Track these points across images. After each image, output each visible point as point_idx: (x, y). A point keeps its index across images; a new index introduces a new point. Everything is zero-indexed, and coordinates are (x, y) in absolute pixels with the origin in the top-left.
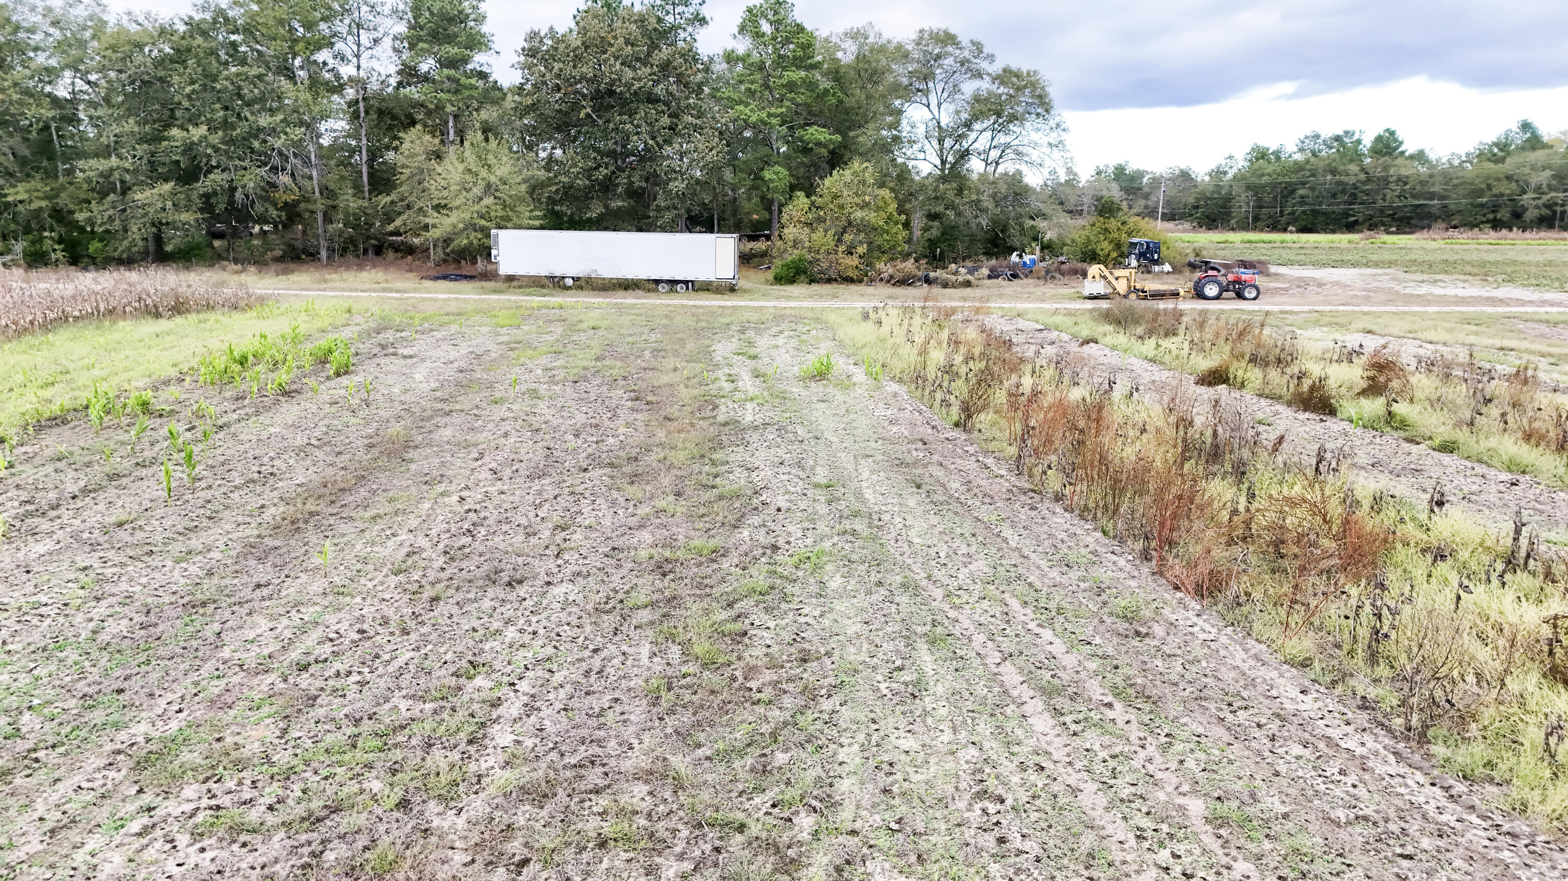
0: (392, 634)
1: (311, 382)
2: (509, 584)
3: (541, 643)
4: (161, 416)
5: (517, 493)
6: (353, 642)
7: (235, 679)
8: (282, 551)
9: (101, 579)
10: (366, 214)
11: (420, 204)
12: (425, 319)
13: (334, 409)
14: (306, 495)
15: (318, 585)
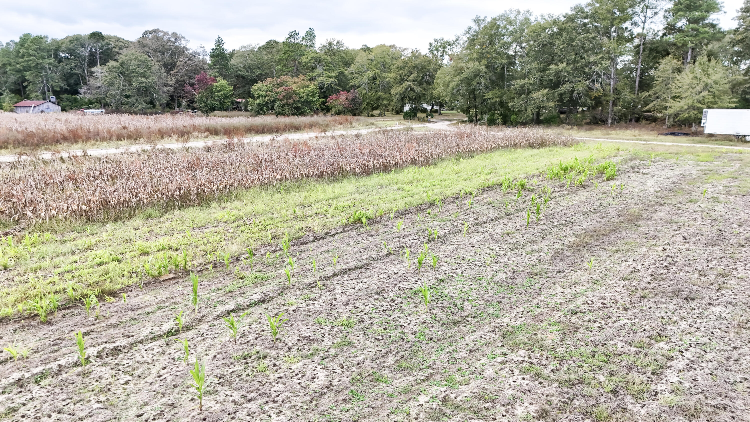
0: (618, 308)
1: (595, 182)
2: (686, 299)
3: (701, 334)
4: (529, 191)
5: (698, 251)
6: (599, 307)
7: (545, 310)
8: (571, 258)
9: (498, 255)
10: (634, 101)
11: (664, 96)
12: (657, 155)
13: (604, 196)
14: (586, 234)
15: (586, 277)
